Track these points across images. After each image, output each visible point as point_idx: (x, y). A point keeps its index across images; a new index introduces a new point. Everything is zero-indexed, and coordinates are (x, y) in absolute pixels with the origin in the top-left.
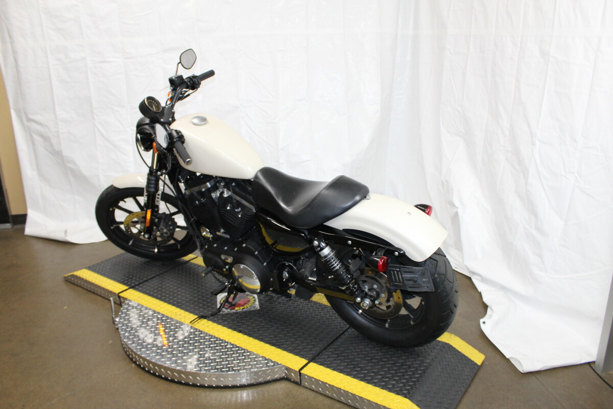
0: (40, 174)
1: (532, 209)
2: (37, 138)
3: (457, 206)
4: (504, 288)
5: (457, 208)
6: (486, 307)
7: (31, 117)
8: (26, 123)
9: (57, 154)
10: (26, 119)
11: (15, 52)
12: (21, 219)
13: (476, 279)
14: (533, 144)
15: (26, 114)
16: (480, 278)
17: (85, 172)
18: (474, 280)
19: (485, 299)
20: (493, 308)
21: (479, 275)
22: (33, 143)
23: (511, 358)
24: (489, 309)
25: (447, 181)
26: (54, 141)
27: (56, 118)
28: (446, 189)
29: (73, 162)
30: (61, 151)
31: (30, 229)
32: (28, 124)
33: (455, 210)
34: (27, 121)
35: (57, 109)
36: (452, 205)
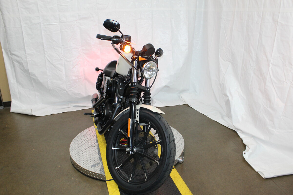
0: (18, 81)
1: (268, 98)
2: (16, 63)
3: (228, 96)
4: (253, 137)
5: (229, 97)
6: (245, 146)
7: (13, 52)
9: (26, 71)
10: (10, 54)
11: (4, 20)
12: (9, 104)
13: (239, 132)
14: (269, 66)
15: (10, 51)
16: (241, 132)
17: (41, 81)
18: (238, 133)
19: (244, 142)
20: (249, 146)
21: (241, 130)
22: (14, 66)
23: (259, 171)
24: (247, 147)
25: (223, 84)
26: (25, 65)
27: (25, 53)
28: (222, 87)
29: (34, 75)
30: (28, 70)
31: (13, 109)
32: (11, 56)
33: (227, 98)
34: (11, 55)
35: (26, 49)
36: (226, 96)
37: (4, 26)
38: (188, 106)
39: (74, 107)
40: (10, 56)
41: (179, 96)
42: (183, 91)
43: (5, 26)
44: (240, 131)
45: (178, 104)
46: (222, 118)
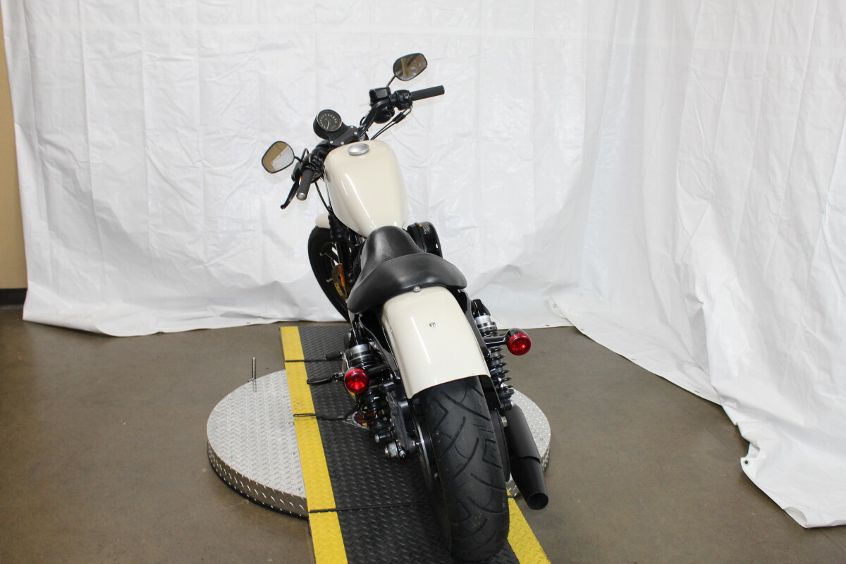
0: (53, 227)
1: (817, 305)
2: (53, 170)
3: (701, 301)
4: (773, 419)
5: (702, 303)
6: (746, 444)
7: (48, 137)
8: (37, 145)
9: (84, 199)
10: (38, 139)
11: (31, 36)
12: (17, 296)
13: (730, 407)
14: (822, 211)
15: (39, 132)
16: (735, 405)
17: (126, 227)
18: (726, 409)
19: (745, 434)
20: (758, 444)
21: (734, 400)
22: (46, 178)
24: (751, 447)
25: (686, 265)
26: (81, 176)
27: (87, 140)
28: (683, 275)
29: (109, 210)
30: (91, 192)
31: (31, 311)
32: (41, 147)
33: (698, 306)
34: (40, 143)
35: (89, 128)
36: (694, 299)
37: (28, 56)
38: (575, 331)
39: (222, 316)
40: (36, 147)
41: (547, 302)
42: (559, 288)
43: (30, 56)
44: (731, 404)
45: (544, 326)
46: (680, 366)
